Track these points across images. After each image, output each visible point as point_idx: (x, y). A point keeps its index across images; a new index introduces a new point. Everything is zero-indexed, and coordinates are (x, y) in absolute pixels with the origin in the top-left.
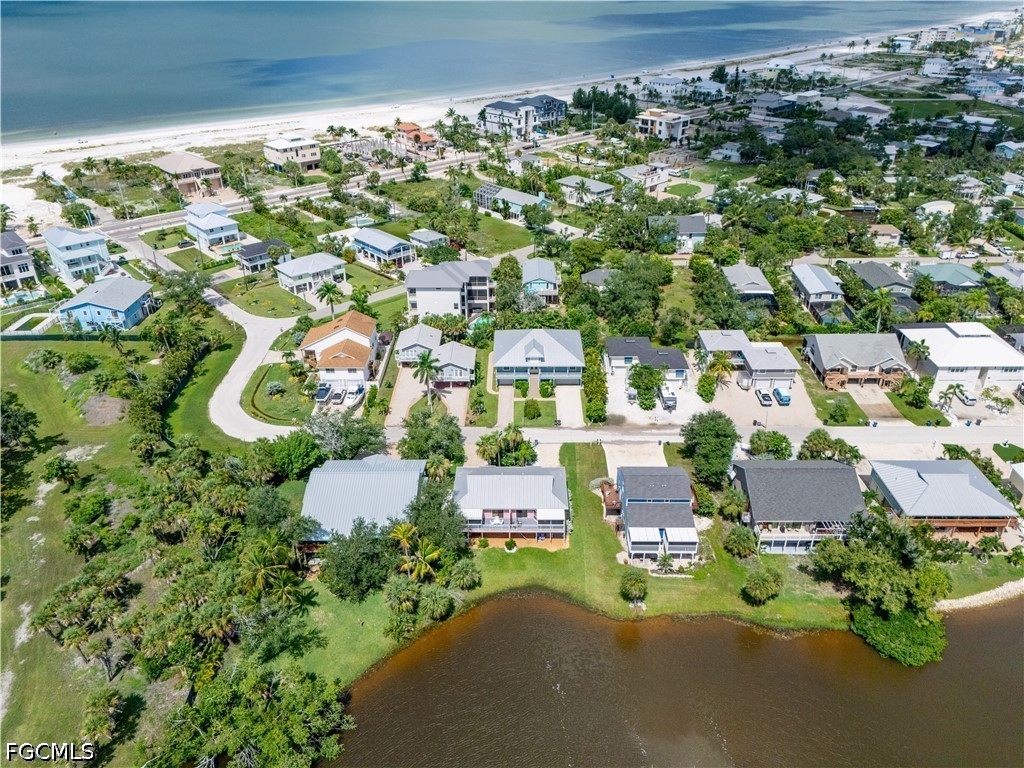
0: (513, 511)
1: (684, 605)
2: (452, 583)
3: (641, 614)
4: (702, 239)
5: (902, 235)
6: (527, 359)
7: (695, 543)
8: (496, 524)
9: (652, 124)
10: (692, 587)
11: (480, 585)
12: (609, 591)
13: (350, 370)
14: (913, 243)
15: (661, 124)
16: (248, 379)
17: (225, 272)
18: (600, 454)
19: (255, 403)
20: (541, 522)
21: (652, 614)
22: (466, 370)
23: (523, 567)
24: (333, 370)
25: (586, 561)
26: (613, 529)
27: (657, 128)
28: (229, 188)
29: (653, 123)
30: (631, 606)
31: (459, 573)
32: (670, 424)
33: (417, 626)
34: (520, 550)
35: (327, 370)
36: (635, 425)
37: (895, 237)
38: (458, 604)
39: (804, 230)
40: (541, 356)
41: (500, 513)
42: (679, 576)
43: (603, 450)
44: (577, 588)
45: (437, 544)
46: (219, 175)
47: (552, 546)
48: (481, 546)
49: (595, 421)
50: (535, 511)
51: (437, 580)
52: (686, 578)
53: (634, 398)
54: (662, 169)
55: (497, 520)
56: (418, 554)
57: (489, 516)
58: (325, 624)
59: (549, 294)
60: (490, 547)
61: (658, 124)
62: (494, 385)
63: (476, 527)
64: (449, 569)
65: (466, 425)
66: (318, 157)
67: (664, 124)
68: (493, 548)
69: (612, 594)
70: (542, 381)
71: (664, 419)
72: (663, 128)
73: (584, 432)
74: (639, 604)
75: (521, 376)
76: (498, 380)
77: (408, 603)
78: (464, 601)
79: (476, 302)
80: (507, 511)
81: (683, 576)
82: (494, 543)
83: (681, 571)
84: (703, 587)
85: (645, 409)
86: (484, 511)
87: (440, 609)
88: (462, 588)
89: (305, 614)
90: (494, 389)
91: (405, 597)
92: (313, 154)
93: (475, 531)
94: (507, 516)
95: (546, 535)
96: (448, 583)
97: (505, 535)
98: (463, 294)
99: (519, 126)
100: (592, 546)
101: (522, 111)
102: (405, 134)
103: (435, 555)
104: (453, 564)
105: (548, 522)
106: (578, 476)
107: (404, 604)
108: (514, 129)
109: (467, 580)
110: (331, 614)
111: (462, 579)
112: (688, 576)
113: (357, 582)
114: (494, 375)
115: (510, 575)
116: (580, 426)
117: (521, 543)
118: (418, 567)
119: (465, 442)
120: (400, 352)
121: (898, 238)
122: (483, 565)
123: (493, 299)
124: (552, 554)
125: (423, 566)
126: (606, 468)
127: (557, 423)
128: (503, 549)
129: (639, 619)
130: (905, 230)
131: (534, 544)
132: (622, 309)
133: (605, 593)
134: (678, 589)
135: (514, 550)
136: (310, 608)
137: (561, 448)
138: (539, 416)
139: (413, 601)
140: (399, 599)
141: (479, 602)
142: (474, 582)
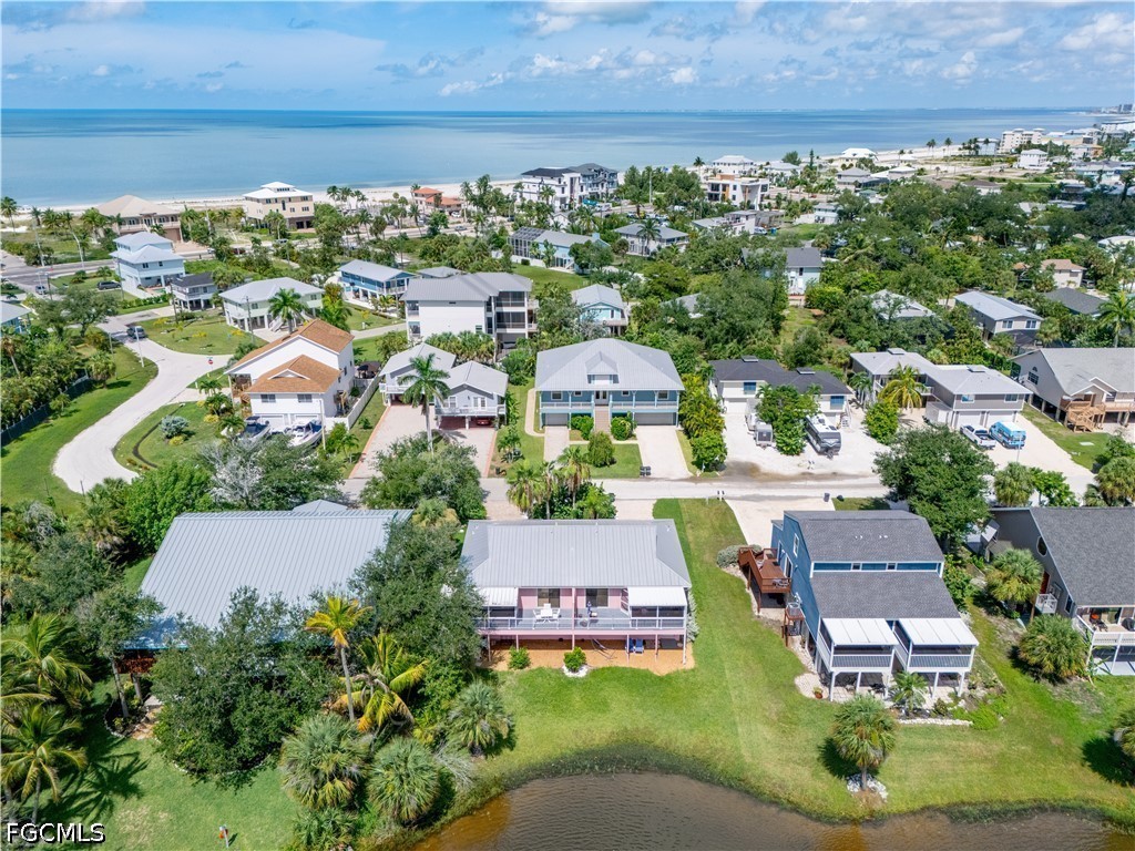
0: (579, 591)
1: (970, 787)
2: (452, 740)
3: (878, 806)
4: (817, 276)
5: (1084, 272)
6: (591, 378)
7: (967, 649)
8: (543, 618)
9: (724, 190)
10: (974, 745)
11: (511, 745)
12: (795, 755)
13: (301, 397)
14: (1099, 282)
15: (735, 188)
16: (139, 421)
17: (153, 310)
18: (724, 514)
19: (139, 449)
20: (637, 611)
21: (904, 807)
22: (490, 396)
23: (602, 707)
24: (273, 397)
25: (734, 693)
26: (778, 632)
27: (731, 192)
28: (190, 242)
29: (725, 186)
30: (853, 787)
31: (465, 713)
32: (834, 473)
33: (363, 841)
34: (594, 673)
35: (264, 397)
36: (778, 475)
37: (1076, 274)
38: (461, 788)
39: (955, 262)
40: (612, 372)
41: (553, 595)
42: (939, 722)
43: (729, 509)
44: (723, 750)
45: (417, 649)
46: (177, 224)
47: (660, 663)
48: (513, 664)
49: (708, 469)
50: (623, 593)
51: (417, 732)
52: (955, 728)
53: (767, 439)
54: (747, 217)
55: (547, 610)
56: (374, 670)
57: (530, 602)
58: (144, 839)
59: (615, 324)
60: (533, 667)
61: (731, 187)
62: (537, 422)
63: (505, 624)
64: (444, 705)
65: (490, 476)
66: (311, 213)
67: (739, 188)
68: (540, 669)
69: (804, 762)
70: (614, 415)
71: (822, 466)
72: (738, 194)
73: (693, 484)
74: (871, 784)
75: (581, 408)
76: (544, 415)
77: (339, 784)
78: (475, 779)
79: (509, 331)
80: (568, 591)
81: (948, 722)
82: (540, 659)
83: (940, 710)
84: (998, 747)
85: (787, 453)
86: (523, 592)
87: (417, 797)
88: (472, 750)
89: (104, 816)
90: (536, 430)
91: (331, 768)
92: (306, 209)
93: (502, 632)
94: (567, 602)
95: (647, 643)
96: (441, 737)
97: (561, 643)
98: (489, 315)
99: (563, 196)
100: (741, 663)
101: (566, 178)
102: (423, 199)
103: (413, 673)
104: (453, 695)
105: (651, 611)
106: (692, 546)
107: (329, 785)
108: (556, 199)
109: (482, 733)
110: (163, 816)
111: (472, 727)
112: (959, 722)
113: (228, 736)
114: (537, 406)
115: (575, 724)
116: (684, 477)
117: (595, 659)
118: (373, 700)
119: (488, 499)
120: (388, 378)
121: (1080, 275)
122: (519, 703)
123: (534, 327)
124: (661, 679)
125: (386, 699)
126: (741, 534)
127: (645, 473)
128: (560, 671)
129: (875, 819)
130: (1087, 265)
131: (622, 659)
132: (727, 333)
133: (788, 760)
134: (946, 751)
135: (582, 673)
136: (118, 799)
137: (655, 505)
138: (613, 462)
139: (352, 778)
140: (316, 772)
141: (509, 784)
142: (499, 736)
